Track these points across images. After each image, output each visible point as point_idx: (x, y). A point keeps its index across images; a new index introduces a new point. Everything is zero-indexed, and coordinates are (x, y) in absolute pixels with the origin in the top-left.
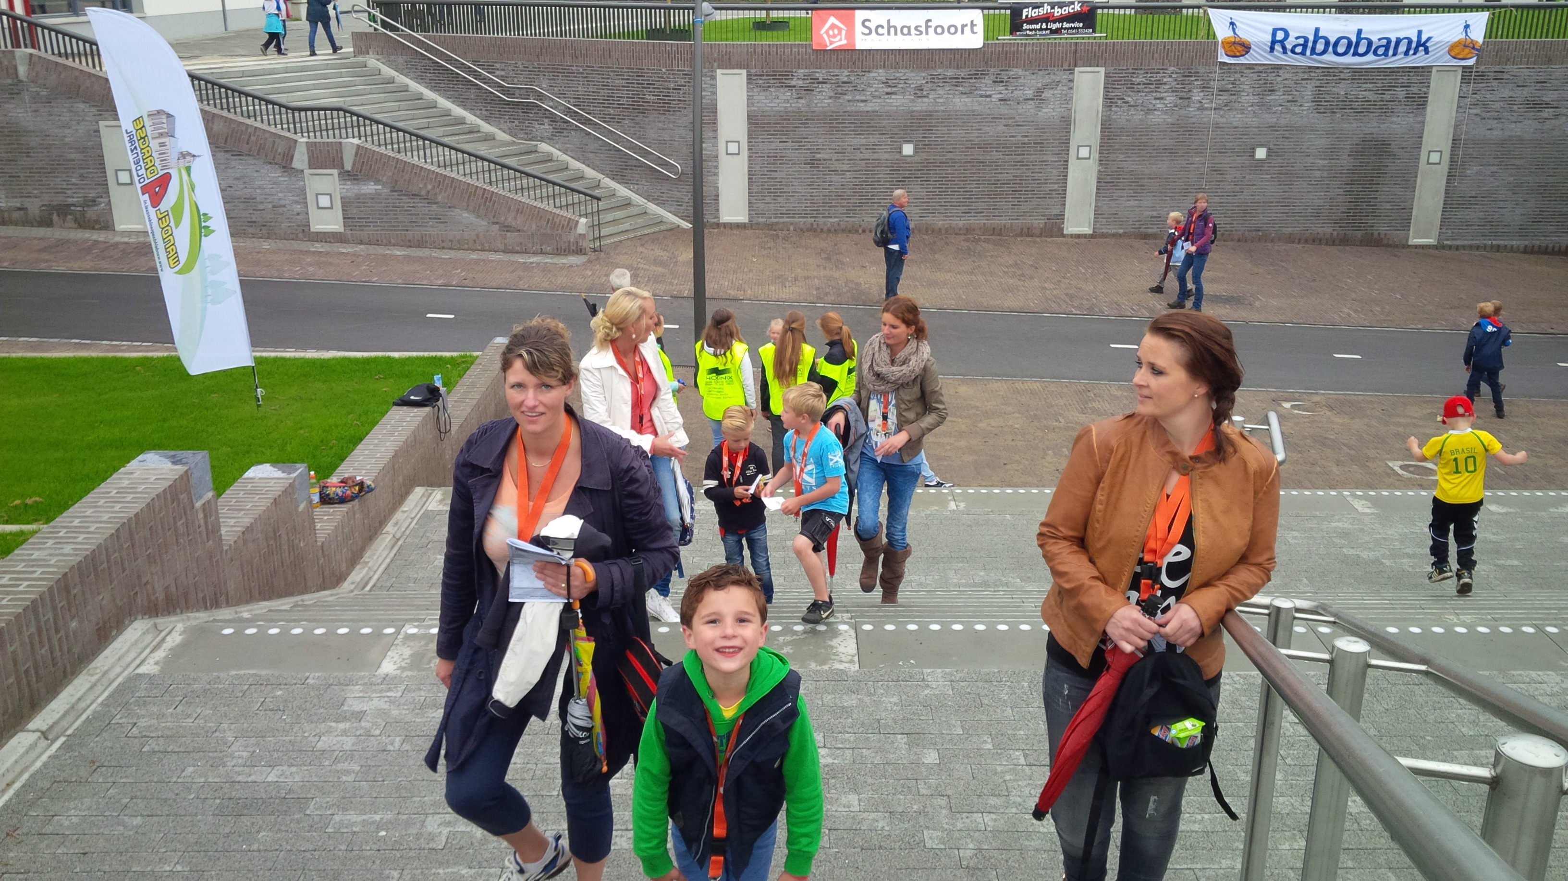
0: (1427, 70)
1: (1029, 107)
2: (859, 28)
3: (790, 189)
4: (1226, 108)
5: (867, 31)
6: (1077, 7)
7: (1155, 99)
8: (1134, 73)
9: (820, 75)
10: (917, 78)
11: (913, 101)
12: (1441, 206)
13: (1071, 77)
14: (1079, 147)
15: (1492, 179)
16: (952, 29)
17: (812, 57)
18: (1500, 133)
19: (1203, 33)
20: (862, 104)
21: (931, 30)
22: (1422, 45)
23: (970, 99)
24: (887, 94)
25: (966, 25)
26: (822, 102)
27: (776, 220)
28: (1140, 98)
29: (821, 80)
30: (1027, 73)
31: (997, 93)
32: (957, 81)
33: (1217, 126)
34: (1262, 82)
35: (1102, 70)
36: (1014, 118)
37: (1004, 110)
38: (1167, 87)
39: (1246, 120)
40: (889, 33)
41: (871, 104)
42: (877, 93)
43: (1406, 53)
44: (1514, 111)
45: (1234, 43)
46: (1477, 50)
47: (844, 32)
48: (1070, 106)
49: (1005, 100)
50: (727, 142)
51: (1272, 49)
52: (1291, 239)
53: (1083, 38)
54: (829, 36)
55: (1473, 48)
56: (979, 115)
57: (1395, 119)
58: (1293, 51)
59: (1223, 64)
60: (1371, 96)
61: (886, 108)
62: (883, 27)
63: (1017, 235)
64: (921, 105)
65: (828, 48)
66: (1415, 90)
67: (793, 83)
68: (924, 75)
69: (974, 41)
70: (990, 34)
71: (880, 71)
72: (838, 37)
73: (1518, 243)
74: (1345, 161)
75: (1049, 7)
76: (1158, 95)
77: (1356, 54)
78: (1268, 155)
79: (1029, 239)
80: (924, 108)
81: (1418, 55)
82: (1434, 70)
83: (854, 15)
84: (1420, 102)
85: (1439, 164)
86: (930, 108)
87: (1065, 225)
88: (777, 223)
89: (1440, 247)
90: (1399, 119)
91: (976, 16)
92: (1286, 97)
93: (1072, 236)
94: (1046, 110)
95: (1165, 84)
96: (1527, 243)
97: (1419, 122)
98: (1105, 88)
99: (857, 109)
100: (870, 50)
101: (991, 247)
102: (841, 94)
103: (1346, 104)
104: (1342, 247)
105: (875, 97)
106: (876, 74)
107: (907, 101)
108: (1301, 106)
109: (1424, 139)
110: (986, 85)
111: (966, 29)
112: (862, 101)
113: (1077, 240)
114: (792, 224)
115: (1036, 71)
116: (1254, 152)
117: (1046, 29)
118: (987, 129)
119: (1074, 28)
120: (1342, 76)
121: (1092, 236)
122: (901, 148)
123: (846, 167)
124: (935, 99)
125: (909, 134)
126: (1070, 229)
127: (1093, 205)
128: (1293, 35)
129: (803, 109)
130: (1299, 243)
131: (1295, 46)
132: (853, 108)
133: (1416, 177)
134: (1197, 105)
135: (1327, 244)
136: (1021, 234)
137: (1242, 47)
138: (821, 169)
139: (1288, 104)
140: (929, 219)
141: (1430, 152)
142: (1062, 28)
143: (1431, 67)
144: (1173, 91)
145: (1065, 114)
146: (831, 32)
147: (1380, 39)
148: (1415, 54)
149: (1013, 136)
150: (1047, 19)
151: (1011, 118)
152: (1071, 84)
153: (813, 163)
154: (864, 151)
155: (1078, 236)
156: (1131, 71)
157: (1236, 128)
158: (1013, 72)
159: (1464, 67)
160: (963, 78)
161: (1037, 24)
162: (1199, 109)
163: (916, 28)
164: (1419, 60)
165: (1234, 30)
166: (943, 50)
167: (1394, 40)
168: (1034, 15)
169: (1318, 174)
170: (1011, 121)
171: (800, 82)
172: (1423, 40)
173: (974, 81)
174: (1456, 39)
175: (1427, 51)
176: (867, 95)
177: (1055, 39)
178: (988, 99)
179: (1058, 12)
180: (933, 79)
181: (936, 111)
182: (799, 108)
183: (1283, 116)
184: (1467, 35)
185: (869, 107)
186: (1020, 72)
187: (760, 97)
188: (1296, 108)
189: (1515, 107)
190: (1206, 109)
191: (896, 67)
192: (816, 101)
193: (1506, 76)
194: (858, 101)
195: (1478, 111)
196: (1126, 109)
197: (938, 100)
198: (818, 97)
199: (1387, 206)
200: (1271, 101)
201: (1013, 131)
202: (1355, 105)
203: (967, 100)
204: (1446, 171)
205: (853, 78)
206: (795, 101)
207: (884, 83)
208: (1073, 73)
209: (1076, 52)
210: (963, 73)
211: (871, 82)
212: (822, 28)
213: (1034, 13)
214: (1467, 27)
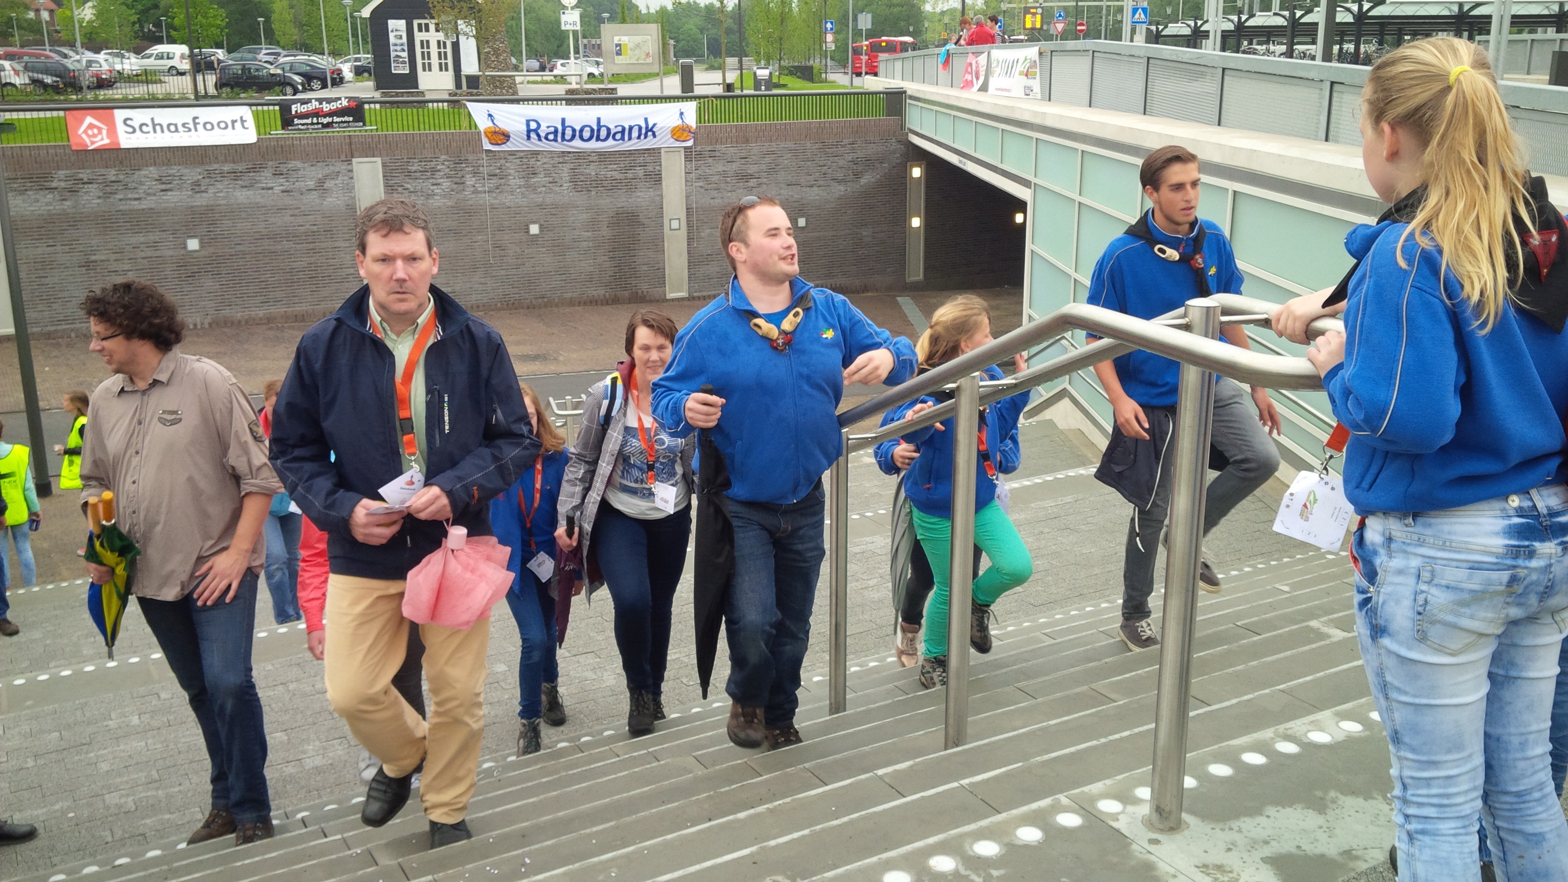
0: (657, 151)
1: (313, 197)
2: (121, 128)
3: (66, 294)
4: (498, 191)
5: (131, 130)
6: (345, 103)
7: (433, 185)
8: (409, 162)
9: (84, 175)
10: (193, 174)
11: (191, 197)
12: (687, 264)
13: (349, 167)
16: (224, 126)
17: (72, 158)
18: (720, 201)
19: (465, 124)
20: (136, 203)
21: (200, 127)
22: (650, 130)
23: (251, 192)
24: (163, 191)
25: (236, 121)
26: (90, 203)
27: (54, 328)
28: (419, 184)
29: (86, 180)
30: (306, 165)
31: (278, 185)
32: (235, 175)
33: (493, 207)
34: (525, 166)
35: (379, 160)
36: (300, 208)
37: (288, 201)
38: (442, 174)
39: (517, 200)
40: (155, 131)
41: (145, 202)
42: (150, 191)
43: (639, 137)
44: (728, 182)
45: (495, 132)
46: (692, 133)
48: (353, 195)
49: (288, 191)
51: (529, 137)
52: (571, 303)
53: (355, 131)
54: (88, 136)
55: (690, 132)
56: (263, 207)
57: (639, 194)
58: (546, 138)
59: (489, 151)
60: (616, 175)
61: (163, 205)
62: (147, 125)
64: (201, 200)
65: (90, 148)
66: (651, 169)
67: (54, 185)
68: (199, 170)
69: (248, 135)
70: (262, 130)
71: (151, 169)
72: (99, 137)
74: (605, 232)
75: (317, 103)
76: (434, 181)
77: (598, 139)
78: (541, 231)
80: (204, 203)
81: (648, 139)
82: (663, 151)
83: (112, 116)
84: (656, 179)
85: (679, 229)
86: (211, 203)
88: (56, 331)
89: (691, 298)
90: (642, 194)
91: (245, 112)
92: (547, 179)
94: (330, 200)
95: (439, 171)
97: (659, 195)
98: (384, 176)
99: (131, 207)
100: (137, 149)
102: (111, 193)
103: (598, 183)
104: (614, 306)
105: (149, 194)
106: (147, 172)
107: (185, 197)
108: (561, 186)
109: (665, 209)
110: (266, 177)
111: (236, 124)
112: (136, 199)
114: (72, 330)
115: (315, 163)
116: (528, 229)
117: (318, 123)
118: (272, 220)
119: (345, 122)
120: (591, 159)
122: (185, 244)
123: (126, 267)
124: (214, 193)
125: (192, 229)
128: (544, 124)
129: (69, 211)
130: (579, 306)
131: (548, 134)
132: (127, 207)
133: (663, 241)
134: (472, 189)
137: (502, 136)
138: (98, 271)
139: (550, 185)
140: (227, 312)
141: (670, 220)
142: (333, 122)
143: (661, 149)
144: (447, 178)
145: (350, 202)
146: (90, 132)
147: (616, 127)
148: (645, 138)
149: (302, 226)
150: (317, 114)
151: (297, 208)
152: (351, 175)
153: (88, 264)
154: (145, 249)
156: (405, 160)
157: (509, 208)
158: (292, 164)
159: (685, 148)
160: (241, 172)
161: (308, 118)
162: (473, 193)
163: (184, 125)
164: (649, 143)
165: (493, 121)
166: (216, 146)
167: (627, 127)
168: (303, 111)
169: (585, 244)
170: (297, 211)
171: (63, 184)
172: (650, 127)
173: (252, 174)
175: (654, 135)
176: (140, 193)
177: (327, 132)
178: (270, 191)
179: (326, 107)
180: (209, 174)
181: (219, 205)
182: (64, 210)
183: (548, 195)
184: (682, 121)
185: (144, 205)
186: (299, 164)
187: (17, 202)
188: (557, 189)
189: (729, 179)
190: (480, 192)
191: (168, 163)
192: (83, 202)
193: (717, 154)
194: (130, 199)
195: (701, 184)
196: (406, 195)
197: (218, 195)
198: (85, 198)
199: (645, 268)
200: (535, 183)
201: (300, 220)
202: (605, 183)
203: (248, 193)
204: (686, 234)
205: (121, 177)
206: (59, 203)
207: (156, 180)
208: (351, 164)
209: (350, 144)
210: (240, 167)
211: (143, 180)
212: (78, 128)
213: (303, 109)
214: (682, 114)
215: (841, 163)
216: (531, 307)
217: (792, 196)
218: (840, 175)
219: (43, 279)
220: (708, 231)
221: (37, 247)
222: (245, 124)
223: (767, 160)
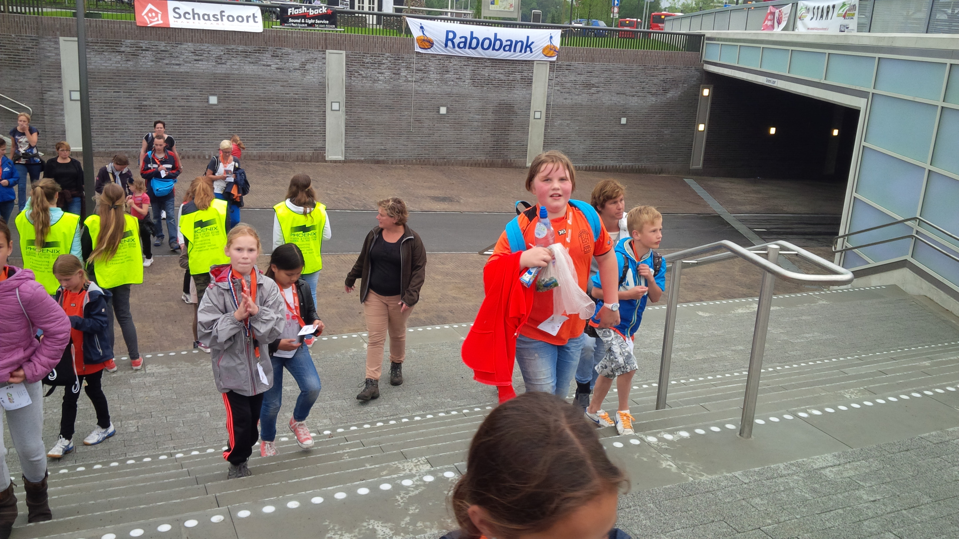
0: (531, 62)
1: (297, 74)
2: (171, 14)
3: (125, 127)
4: (422, 81)
5: (177, 16)
6: (325, 10)
7: (378, 73)
8: (364, 56)
10: (217, 50)
11: (215, 66)
12: (543, 144)
13: (324, 56)
14: (332, 102)
15: (567, 128)
16: (240, 19)
17: (136, 32)
18: (570, 101)
19: (404, 33)
20: (177, 67)
21: (225, 18)
22: (528, 46)
23: (256, 67)
24: (196, 60)
25: (250, 17)
26: (146, 64)
28: (369, 72)
29: (144, 48)
30: (295, 51)
31: (275, 63)
32: (246, 54)
33: (417, 93)
34: (442, 66)
35: (344, 52)
36: (288, 81)
37: (280, 75)
38: (386, 66)
39: (434, 89)
40: (194, 18)
41: (184, 67)
42: (187, 60)
43: (521, 51)
44: (577, 89)
45: (424, 40)
46: (558, 52)
47: (160, 16)
48: (324, 75)
49: (281, 69)
50: (70, 91)
51: (446, 45)
53: (329, 31)
54: (149, 17)
55: (555, 51)
56: (263, 78)
57: (516, 92)
58: (459, 47)
59: (418, 53)
60: (502, 77)
61: (196, 71)
62: (189, 14)
63: (294, 161)
64: (221, 70)
65: (149, 26)
66: (526, 75)
67: (122, 49)
68: (222, 48)
69: (257, 27)
70: (267, 25)
71: (189, 44)
72: (156, 19)
73: (582, 165)
74: (491, 117)
75: (306, 9)
76: (380, 71)
77: (494, 49)
78: (447, 112)
79: (304, 163)
80: (223, 72)
81: (527, 53)
82: (535, 63)
83: (167, 3)
84: (528, 82)
85: (540, 119)
86: (228, 72)
87: (326, 154)
90: (518, 92)
91: (257, 11)
92: (455, 76)
93: (331, 161)
94: (309, 77)
95: (384, 64)
96: (586, 165)
97: (529, 94)
98: (346, 64)
99: (173, 70)
100: (181, 29)
101: (279, 168)
102: (161, 59)
103: (489, 82)
104: (491, 168)
105: (186, 62)
106: (187, 46)
107: (211, 66)
108: (464, 82)
109: (532, 104)
110: (266, 57)
111: (250, 19)
112: (177, 65)
113: (335, 164)
115: (300, 50)
116: (439, 110)
117: (305, 23)
118: (268, 88)
119: (323, 24)
120: (486, 64)
121: (344, 162)
122: (208, 99)
123: (166, 112)
124: (230, 65)
125: (214, 89)
126: (330, 157)
127: (344, 141)
128: (458, 36)
129: (131, 69)
130: (467, 166)
131: (460, 43)
132: (170, 70)
133: (529, 126)
134: (404, 79)
135: (483, 167)
136: (297, 160)
137: (428, 43)
138: (147, 113)
139: (457, 80)
141: (535, 112)
142: (315, 23)
143: (534, 61)
144: (389, 69)
145: (321, 80)
146: (150, 15)
147: (507, 41)
148: (525, 52)
149: (287, 94)
150: (304, 16)
151: (285, 81)
152: (324, 61)
153: (141, 108)
154: (180, 100)
155: (335, 162)
156: (362, 54)
157: (428, 94)
158: (286, 50)
159: (551, 62)
160: (250, 52)
161: (298, 19)
162: (405, 81)
163: (214, 16)
164: (526, 56)
165: (423, 32)
166: (235, 32)
167: (514, 42)
168: (296, 13)
169: (476, 124)
170: (285, 83)
171: (128, 49)
172: (530, 43)
173: (258, 54)
174: (546, 45)
175: (531, 51)
176: (181, 60)
177: (311, 30)
178: (269, 68)
179: (311, 12)
180: (228, 52)
181: (232, 74)
182: (128, 68)
183: (455, 87)
184: (551, 42)
185: (182, 69)
186: (290, 50)
187: (96, 59)
188: (461, 83)
189: (577, 86)
190: (410, 81)
191: (202, 41)
192: (141, 63)
193: (572, 68)
194: (174, 64)
195: (558, 88)
196: (360, 79)
197: (233, 67)
198: (143, 61)
199: (514, 143)
200: (447, 78)
201: (287, 90)
202: (494, 82)
203: (253, 67)
204: (544, 123)
205: (169, 48)
206: (125, 62)
207: (192, 53)
208: (325, 54)
209: (326, 39)
210: (250, 49)
211: (183, 51)
212: (142, 12)
213: (296, 12)
214: (551, 37)
215: (656, 81)
216: (435, 164)
217: (619, 102)
218: (654, 91)
219: (109, 115)
220: (559, 122)
221: (107, 92)
222: (256, 19)
223: (605, 75)
